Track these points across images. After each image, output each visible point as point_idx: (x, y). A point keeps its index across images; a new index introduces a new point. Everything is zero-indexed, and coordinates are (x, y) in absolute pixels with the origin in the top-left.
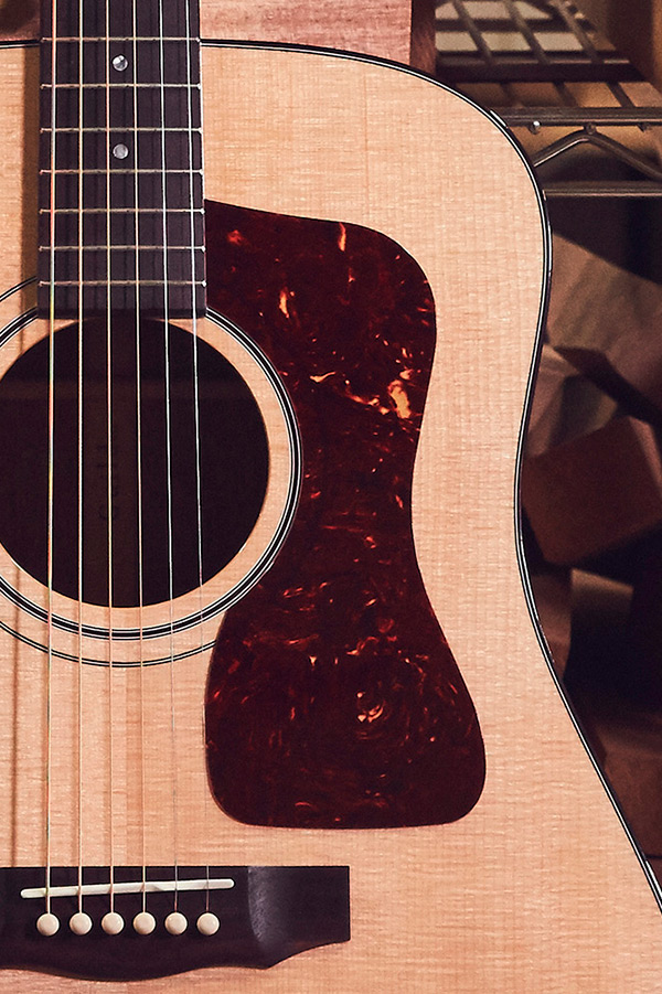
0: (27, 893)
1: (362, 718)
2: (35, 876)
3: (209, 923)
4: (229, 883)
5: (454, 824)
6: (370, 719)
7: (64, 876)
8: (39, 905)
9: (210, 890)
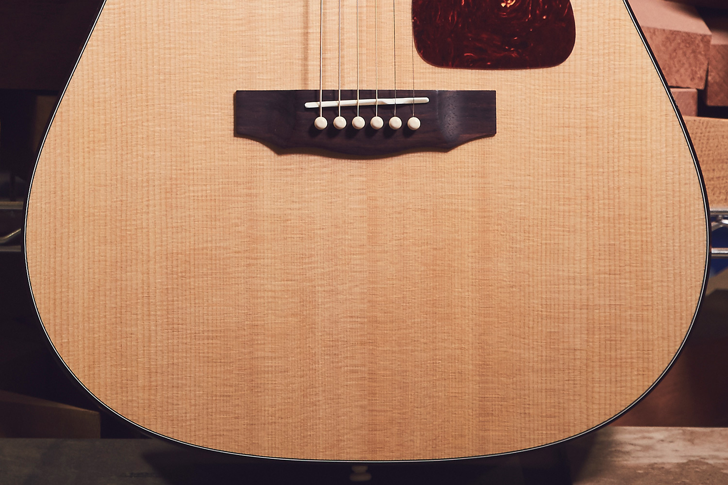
0: (308, 105)
1: (503, 5)
2: (314, 95)
3: (415, 123)
4: (427, 100)
5: (557, 67)
6: (508, 6)
7: (331, 95)
8: (316, 112)
9: (415, 104)
